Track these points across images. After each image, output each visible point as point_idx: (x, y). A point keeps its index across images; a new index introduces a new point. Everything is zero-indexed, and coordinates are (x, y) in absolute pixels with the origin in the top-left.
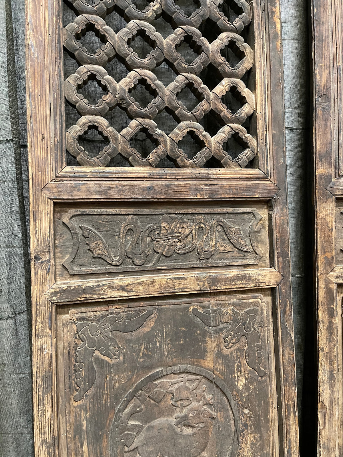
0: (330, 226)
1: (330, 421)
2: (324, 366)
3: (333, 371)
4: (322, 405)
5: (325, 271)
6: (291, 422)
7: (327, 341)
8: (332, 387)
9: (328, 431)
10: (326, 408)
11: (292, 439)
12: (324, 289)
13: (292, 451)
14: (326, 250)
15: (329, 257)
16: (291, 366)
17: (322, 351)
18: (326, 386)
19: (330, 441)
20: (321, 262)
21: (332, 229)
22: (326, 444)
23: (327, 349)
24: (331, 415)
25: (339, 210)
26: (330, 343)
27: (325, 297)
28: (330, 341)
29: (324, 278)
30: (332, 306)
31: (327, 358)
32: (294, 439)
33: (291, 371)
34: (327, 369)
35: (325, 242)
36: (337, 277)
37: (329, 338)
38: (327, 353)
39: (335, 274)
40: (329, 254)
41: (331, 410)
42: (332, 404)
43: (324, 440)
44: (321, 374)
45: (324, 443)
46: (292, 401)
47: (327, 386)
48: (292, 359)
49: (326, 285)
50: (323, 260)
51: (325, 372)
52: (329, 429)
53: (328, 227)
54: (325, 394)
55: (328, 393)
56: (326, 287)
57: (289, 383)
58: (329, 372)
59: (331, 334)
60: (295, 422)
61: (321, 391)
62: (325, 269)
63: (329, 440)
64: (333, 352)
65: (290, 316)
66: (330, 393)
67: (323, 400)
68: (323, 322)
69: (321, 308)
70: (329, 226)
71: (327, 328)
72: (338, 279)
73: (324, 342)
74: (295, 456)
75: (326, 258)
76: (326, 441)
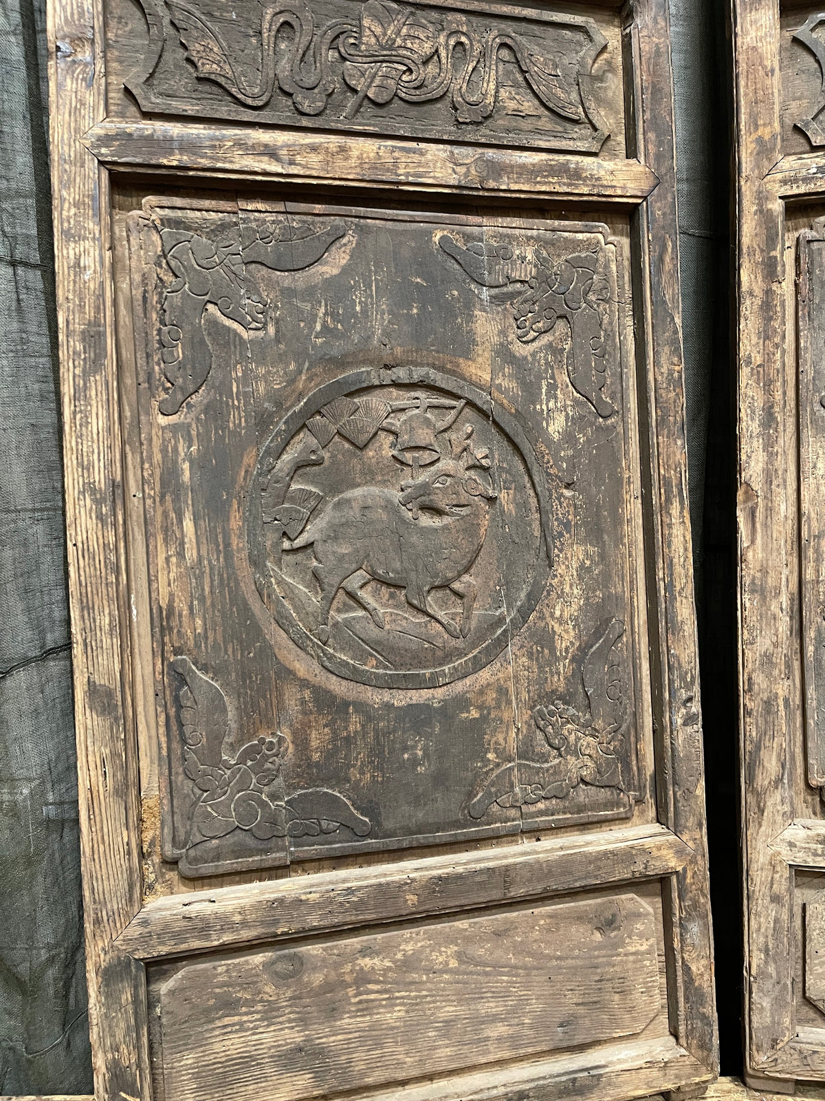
0: (768, 63)
1: (765, 525)
2: (753, 399)
3: (772, 407)
4: (746, 492)
5: (757, 171)
6: (674, 521)
7: (759, 338)
8: (769, 445)
9: (763, 550)
10: (757, 496)
11: (675, 560)
12: (755, 214)
13: (678, 589)
14: (761, 122)
15: (767, 138)
16: (674, 390)
17: (749, 363)
18: (755, 444)
19: (767, 572)
20: (749, 151)
21: (773, 71)
22: (758, 582)
23: (758, 358)
24: (769, 510)
25: (788, 34)
26: (767, 342)
27: (756, 235)
28: (767, 338)
29: (755, 189)
30: (773, 253)
31: (759, 379)
32: (682, 559)
33: (675, 402)
34: (759, 404)
35: (756, 103)
36: (784, 182)
37: (765, 331)
38: (759, 366)
39: (780, 176)
40: (768, 130)
41: (769, 497)
42: (771, 485)
43: (752, 572)
44: (745, 418)
45: (754, 578)
46: (675, 471)
47: (758, 444)
48: (676, 375)
49: (760, 205)
50: (754, 145)
51: (753, 412)
52: (765, 547)
53: (764, 67)
54: (753, 464)
55: (761, 459)
56: (760, 211)
57: (669, 431)
58: (763, 410)
59: (771, 318)
60: (683, 522)
61: (744, 457)
62: (758, 167)
63: (764, 571)
64: (774, 362)
65: (672, 276)
66: (766, 458)
67: (748, 477)
68: (751, 294)
69: (747, 261)
70: (766, 63)
71: (761, 307)
72: (788, 187)
73: (753, 342)
74: (684, 601)
75: (760, 141)
76: (758, 575)
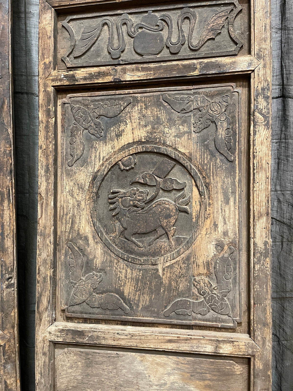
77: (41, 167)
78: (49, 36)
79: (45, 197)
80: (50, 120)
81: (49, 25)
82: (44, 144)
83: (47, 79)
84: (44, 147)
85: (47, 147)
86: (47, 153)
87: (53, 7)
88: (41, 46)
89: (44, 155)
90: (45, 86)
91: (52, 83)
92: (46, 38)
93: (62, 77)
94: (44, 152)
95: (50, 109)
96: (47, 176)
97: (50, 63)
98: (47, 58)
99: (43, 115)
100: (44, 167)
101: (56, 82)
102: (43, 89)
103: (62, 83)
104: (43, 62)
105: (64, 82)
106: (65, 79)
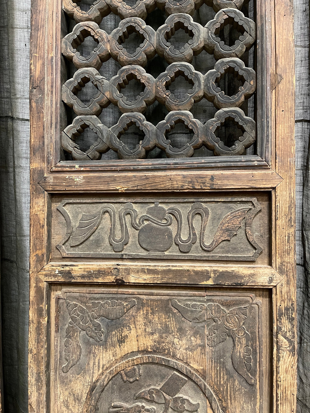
77: (31, 374)
78: (42, 224)
79: (36, 409)
80: (41, 321)
81: (42, 212)
82: (35, 348)
83: (39, 274)
84: (35, 351)
85: (38, 352)
86: (38, 359)
87: (46, 191)
88: (33, 235)
89: (35, 361)
90: (38, 281)
91: (45, 278)
92: (39, 226)
93: (57, 272)
94: (35, 357)
95: (42, 308)
96: (39, 385)
97: (43, 255)
98: (39, 249)
99: (33, 315)
100: (35, 375)
101: (50, 278)
102: (35, 285)
103: (57, 279)
104: (35, 254)
105: (59, 278)
106: (60, 275)
